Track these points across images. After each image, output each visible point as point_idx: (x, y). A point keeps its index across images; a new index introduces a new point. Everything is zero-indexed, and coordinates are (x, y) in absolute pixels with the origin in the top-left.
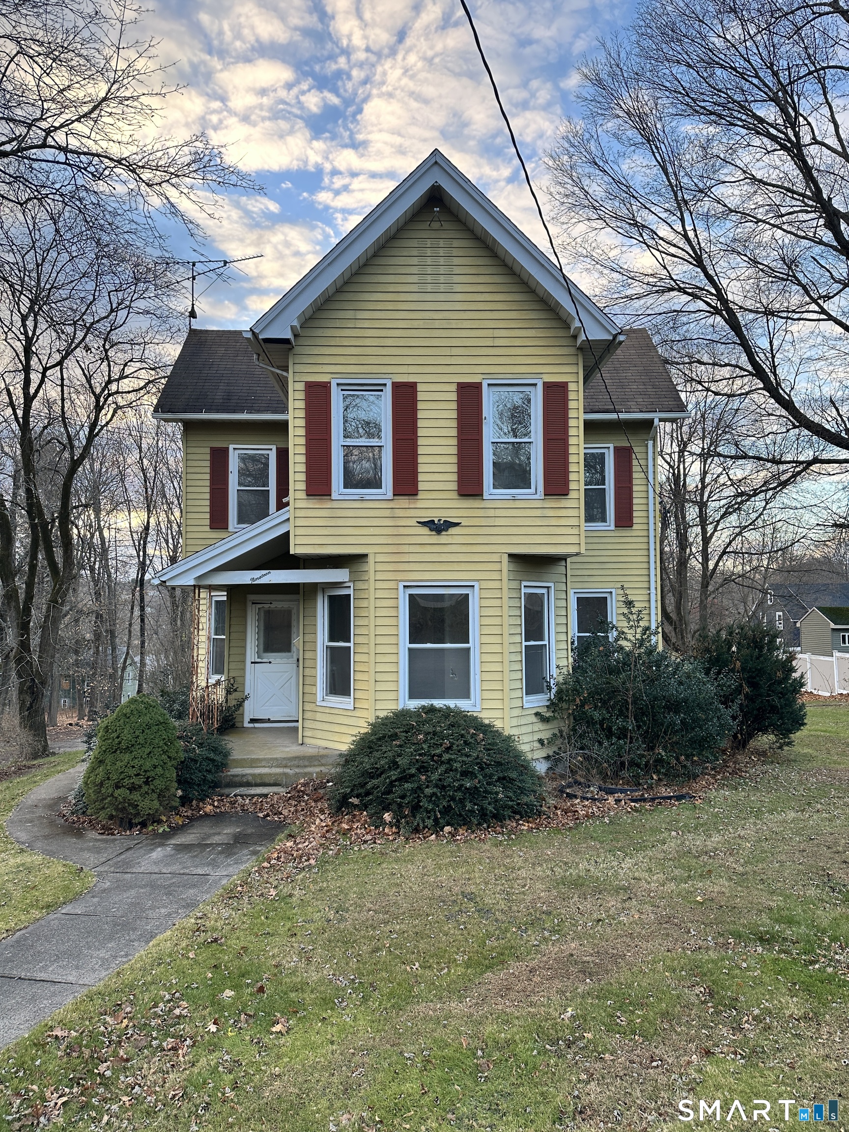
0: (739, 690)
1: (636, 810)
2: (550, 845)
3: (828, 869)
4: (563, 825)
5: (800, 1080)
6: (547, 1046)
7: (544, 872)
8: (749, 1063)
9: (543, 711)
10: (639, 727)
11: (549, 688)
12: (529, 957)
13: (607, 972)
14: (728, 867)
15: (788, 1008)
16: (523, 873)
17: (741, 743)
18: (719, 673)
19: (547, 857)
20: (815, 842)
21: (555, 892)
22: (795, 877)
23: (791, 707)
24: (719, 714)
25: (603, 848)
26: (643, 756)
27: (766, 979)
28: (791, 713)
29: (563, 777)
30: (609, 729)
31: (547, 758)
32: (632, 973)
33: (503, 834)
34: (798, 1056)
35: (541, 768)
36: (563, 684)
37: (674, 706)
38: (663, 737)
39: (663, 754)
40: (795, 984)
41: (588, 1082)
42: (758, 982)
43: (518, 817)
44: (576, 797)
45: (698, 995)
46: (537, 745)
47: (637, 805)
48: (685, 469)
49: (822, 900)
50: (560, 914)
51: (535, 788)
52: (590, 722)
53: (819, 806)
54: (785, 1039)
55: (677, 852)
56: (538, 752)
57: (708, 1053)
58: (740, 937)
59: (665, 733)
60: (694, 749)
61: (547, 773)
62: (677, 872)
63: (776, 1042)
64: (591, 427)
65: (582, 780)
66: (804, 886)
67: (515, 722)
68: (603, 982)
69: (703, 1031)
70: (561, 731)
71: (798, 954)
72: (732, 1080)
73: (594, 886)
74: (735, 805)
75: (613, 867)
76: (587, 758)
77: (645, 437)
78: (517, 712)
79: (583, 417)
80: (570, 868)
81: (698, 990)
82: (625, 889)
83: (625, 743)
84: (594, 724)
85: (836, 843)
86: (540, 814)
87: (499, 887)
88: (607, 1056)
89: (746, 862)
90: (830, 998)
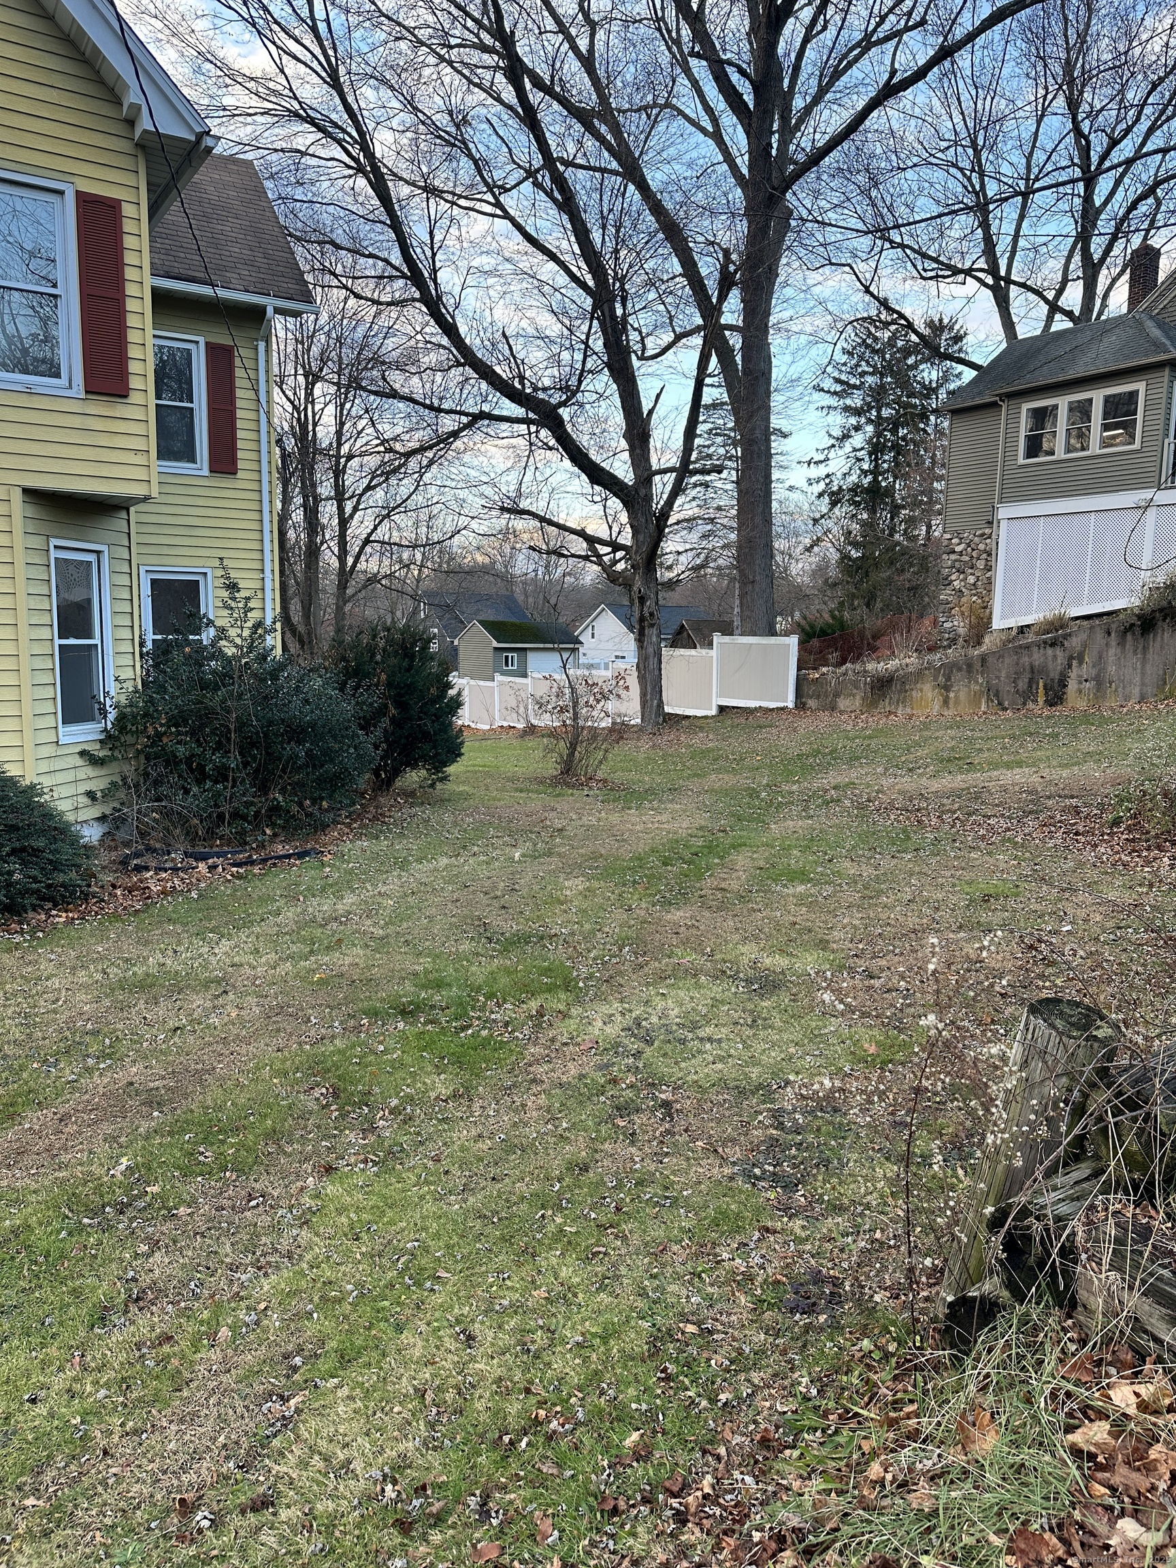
0: (382, 711)
1: (239, 877)
2: (104, 938)
3: (485, 917)
4: (125, 909)
5: (447, 1173)
6: (86, 1221)
7: (91, 976)
8: (383, 1169)
9: (94, 748)
10: (246, 764)
11: (104, 713)
12: (59, 1100)
13: (186, 1096)
14: (364, 933)
15: (433, 1090)
16: (55, 983)
17: (384, 783)
18: (356, 688)
19: (95, 956)
20: (471, 889)
21: (107, 1002)
22: (446, 933)
23: (446, 732)
24: (357, 742)
25: (187, 932)
26: (252, 804)
27: (408, 1059)
28: (447, 741)
29: (127, 844)
30: (201, 768)
31: (102, 819)
32: (225, 1090)
33: (22, 932)
34: (445, 1144)
35: (92, 834)
36: (125, 707)
37: (297, 733)
38: (280, 777)
39: (281, 799)
40: (443, 1058)
41: (148, 1255)
42: (399, 1065)
43: (49, 905)
44: (147, 869)
45: (317, 1099)
46: (84, 800)
47: (241, 871)
48: (314, 414)
49: (478, 954)
50: (115, 1030)
51: (78, 861)
52: (171, 761)
53: (476, 848)
54: (429, 1128)
55: (296, 922)
56: (85, 810)
57: (329, 1169)
58: (376, 1014)
59: (284, 771)
60: (323, 790)
61: (101, 841)
62: (294, 948)
63: (419, 1134)
64: (164, 302)
65: (158, 846)
66: (456, 941)
67: (44, 767)
68: (179, 1112)
69: (324, 1143)
70: (124, 779)
71: (447, 1022)
72: (360, 1196)
73: (171, 985)
74: (376, 857)
75: (201, 955)
76: (167, 814)
77: (253, 334)
78: (46, 751)
79: (149, 281)
80: (135, 965)
81: (317, 1093)
82: (218, 981)
83: (225, 788)
84: (177, 764)
85: (495, 888)
86: (86, 897)
87: (12, 1009)
88: (183, 1210)
89: (387, 924)
90: (484, 1066)
